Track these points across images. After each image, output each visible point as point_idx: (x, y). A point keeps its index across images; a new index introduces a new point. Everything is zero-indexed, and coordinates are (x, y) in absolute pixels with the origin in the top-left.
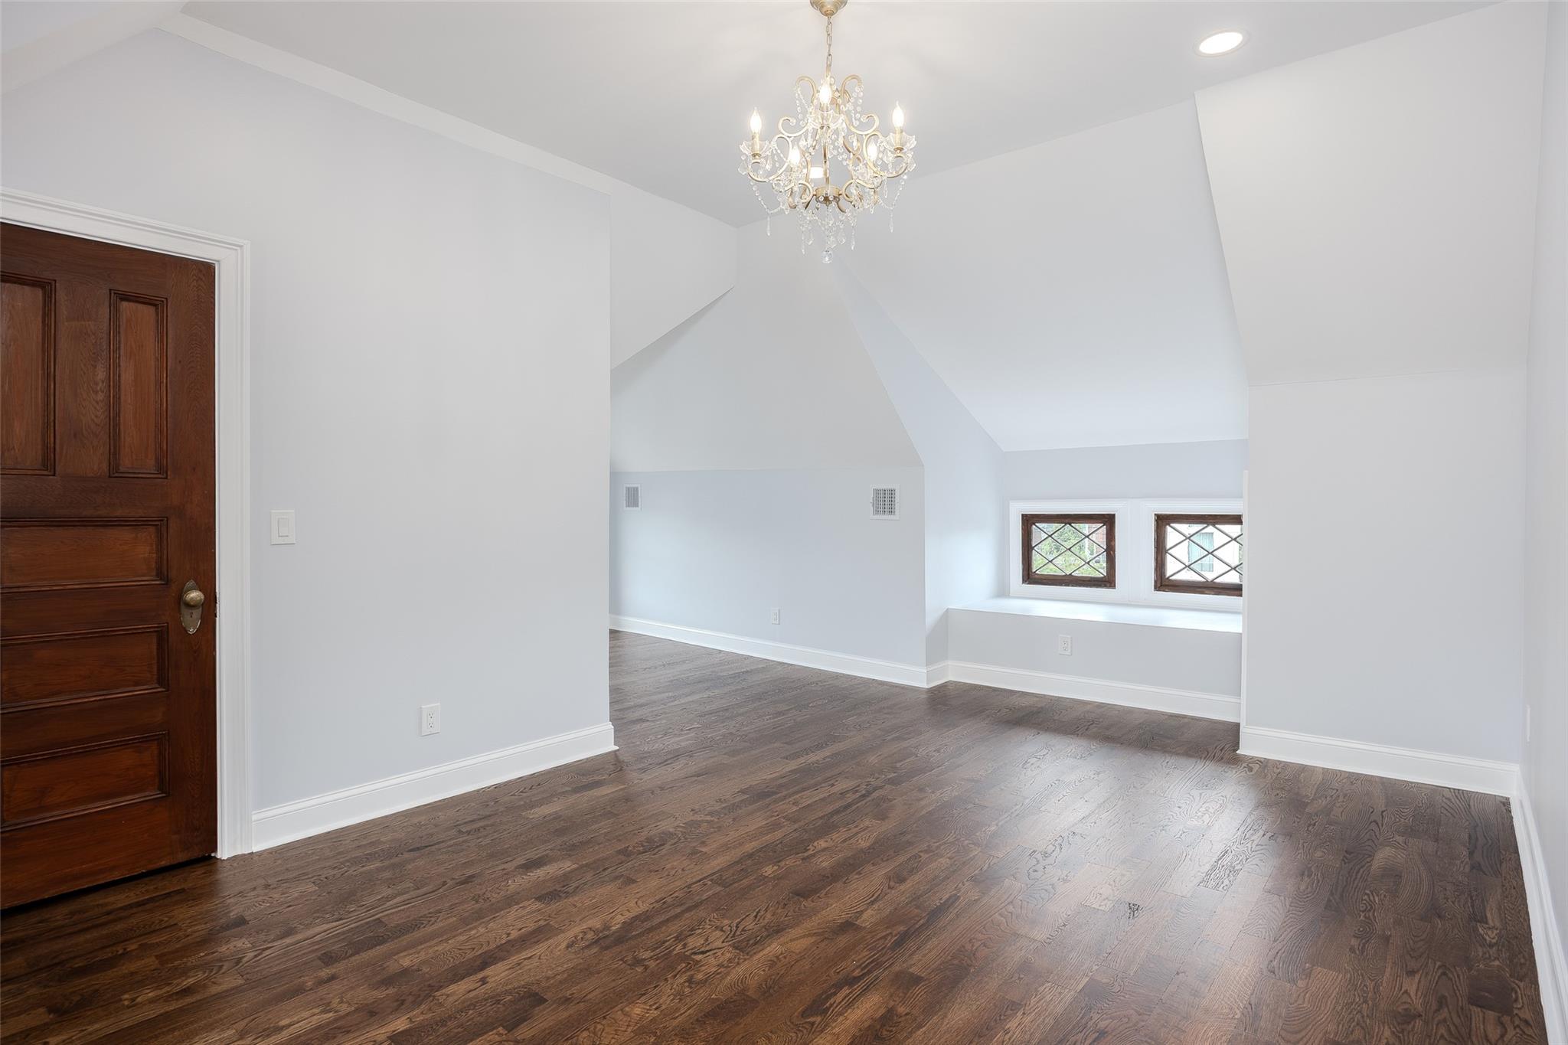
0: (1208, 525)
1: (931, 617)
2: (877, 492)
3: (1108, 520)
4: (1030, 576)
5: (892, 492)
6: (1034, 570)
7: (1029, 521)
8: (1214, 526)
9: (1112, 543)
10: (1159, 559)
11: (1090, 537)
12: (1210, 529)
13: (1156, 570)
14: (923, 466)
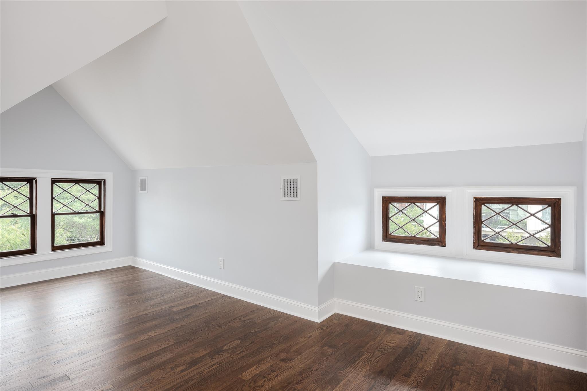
0: (513, 205)
1: (322, 270)
2: (285, 180)
3: (441, 201)
4: (387, 237)
5: (295, 181)
6: (390, 233)
7: (387, 201)
8: (517, 205)
9: (444, 217)
10: (477, 227)
11: (428, 212)
12: (515, 207)
13: (475, 235)
14: (317, 162)
